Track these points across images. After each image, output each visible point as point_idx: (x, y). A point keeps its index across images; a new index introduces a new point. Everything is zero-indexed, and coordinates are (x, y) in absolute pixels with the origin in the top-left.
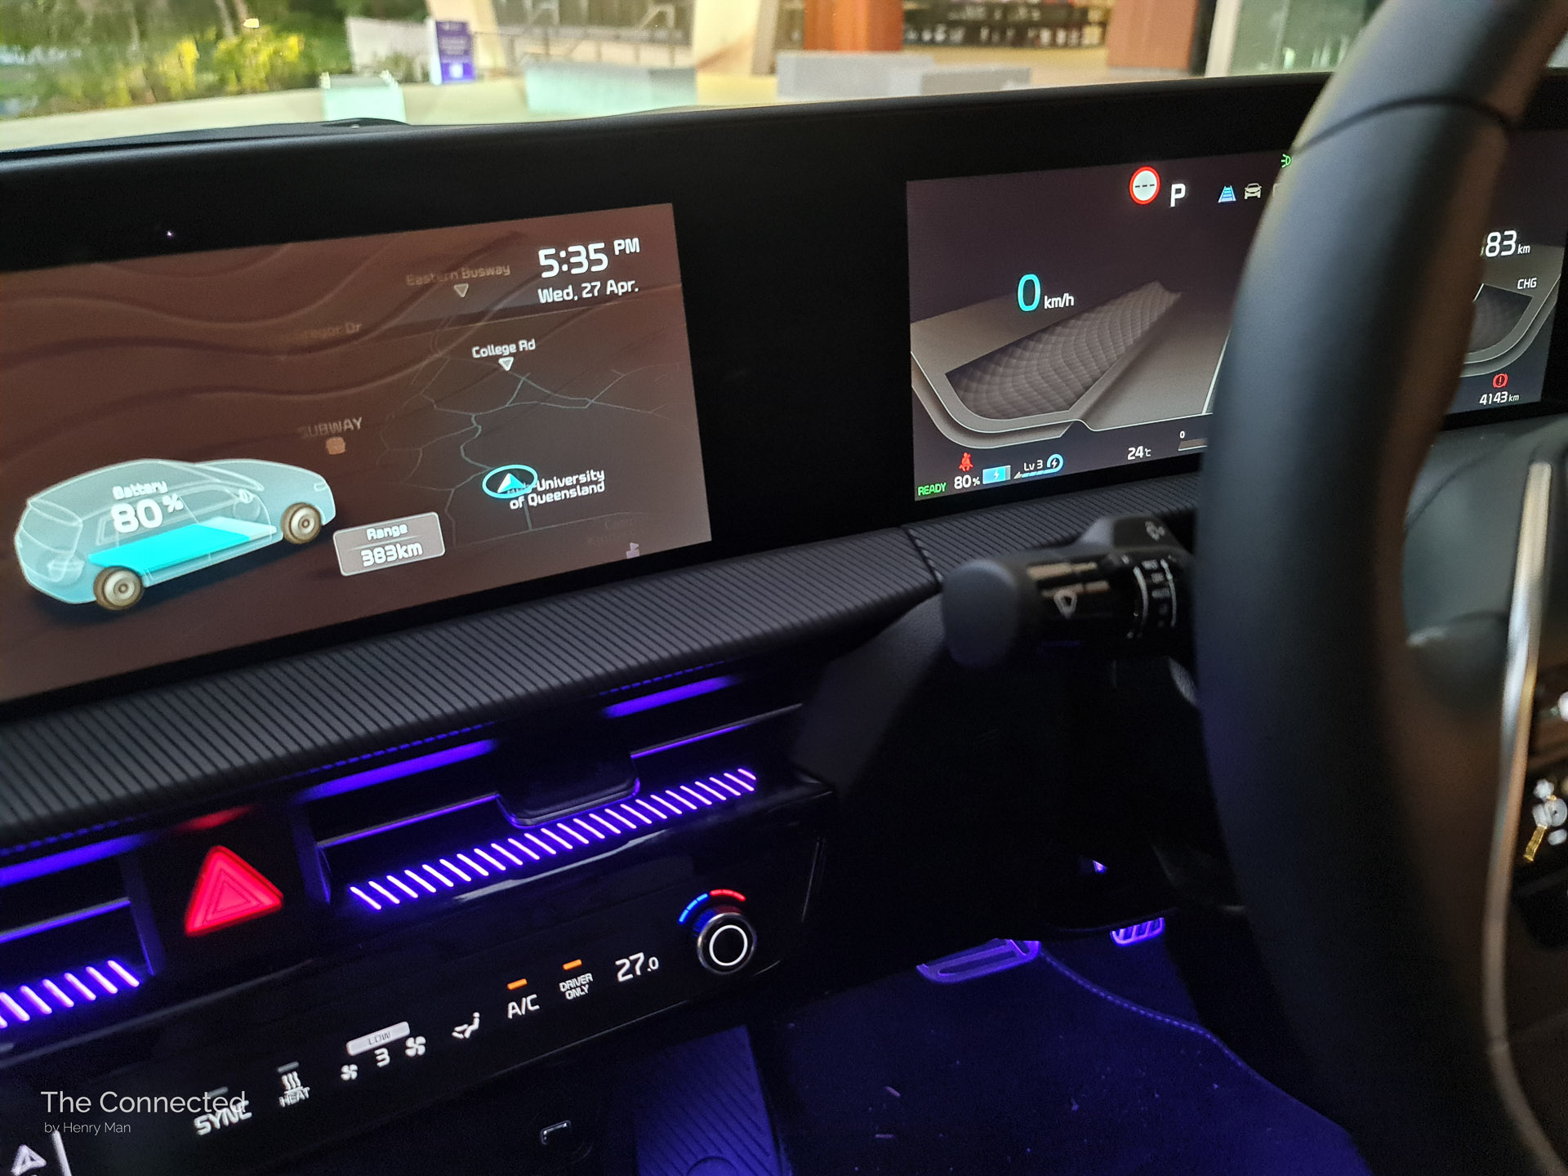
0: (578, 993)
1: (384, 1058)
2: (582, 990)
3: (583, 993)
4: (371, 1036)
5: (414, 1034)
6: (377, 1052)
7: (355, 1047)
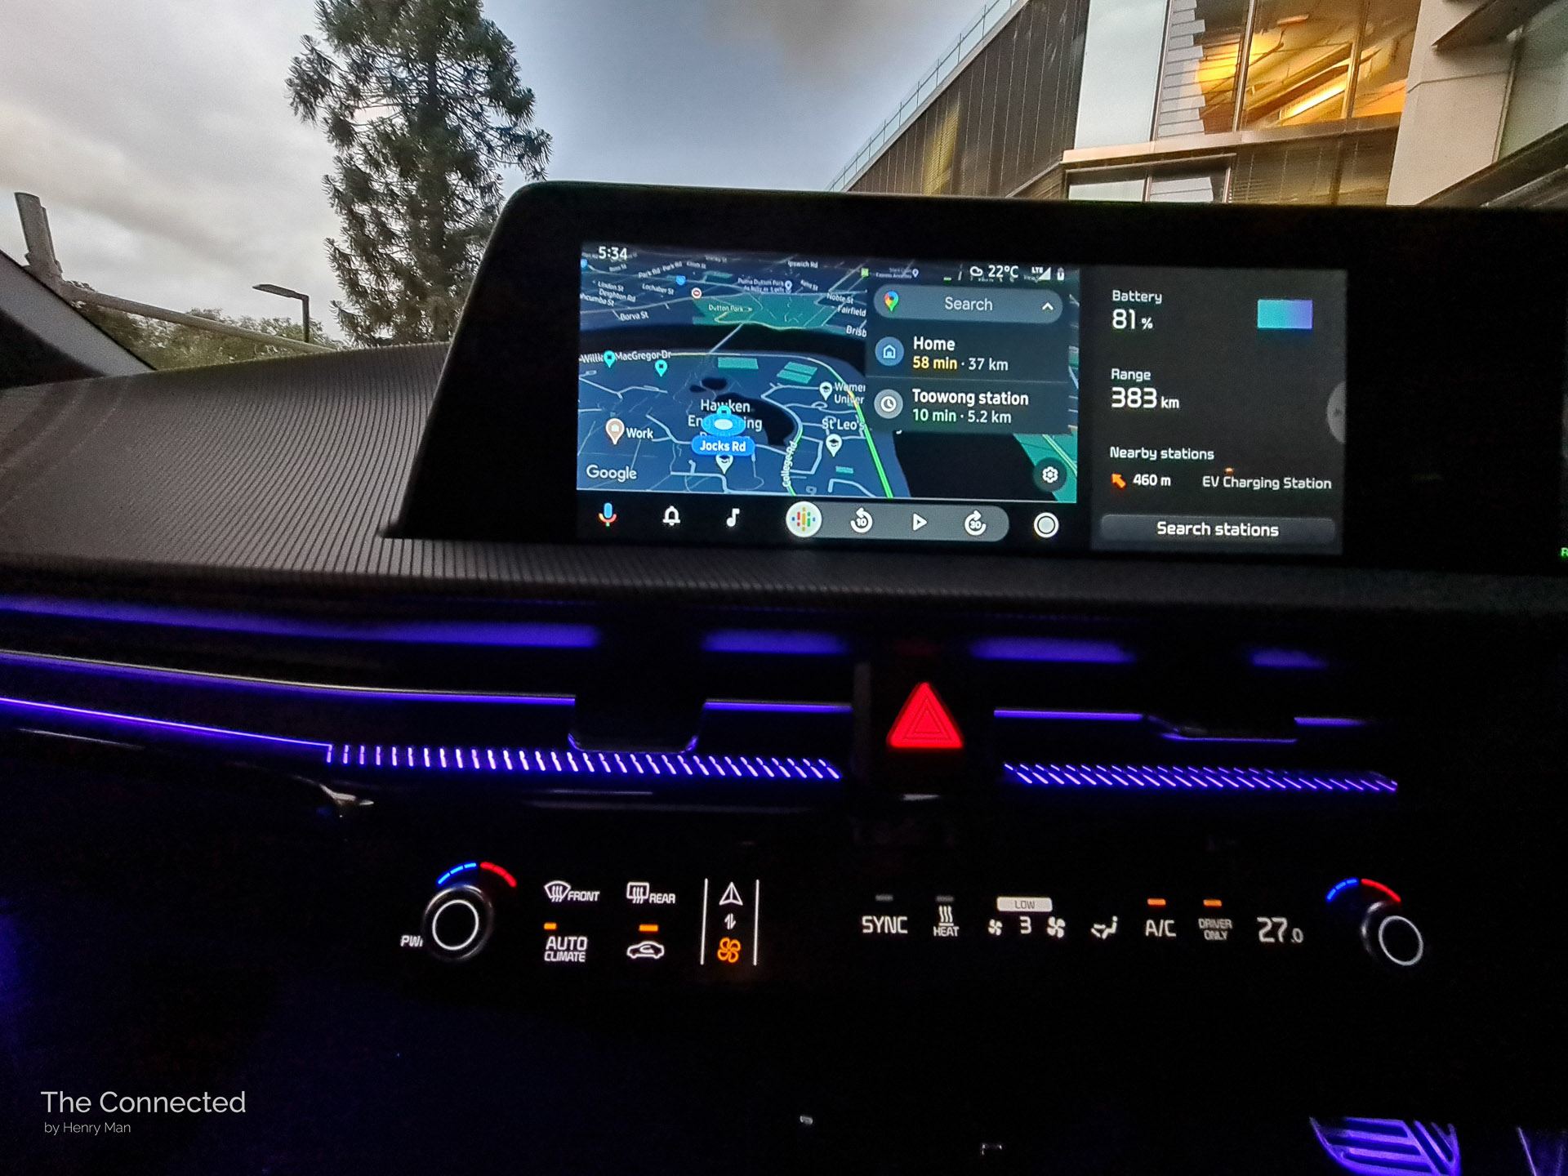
0: (1216, 936)
1: (1027, 927)
2: (1221, 935)
3: (1221, 939)
4: (1019, 900)
5: (1056, 913)
6: (1022, 918)
7: (1005, 904)
